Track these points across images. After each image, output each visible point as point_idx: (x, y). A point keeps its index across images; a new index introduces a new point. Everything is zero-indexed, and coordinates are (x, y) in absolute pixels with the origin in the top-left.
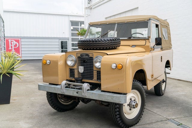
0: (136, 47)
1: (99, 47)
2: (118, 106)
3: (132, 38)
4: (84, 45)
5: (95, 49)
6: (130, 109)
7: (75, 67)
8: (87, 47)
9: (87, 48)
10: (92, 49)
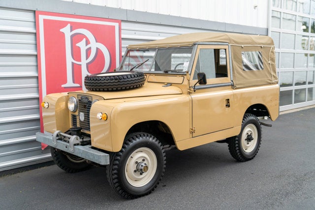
0: (171, 85)
1: (107, 87)
2: (117, 162)
3: (170, 72)
4: (92, 85)
5: (105, 89)
6: (135, 171)
7: (77, 114)
8: (96, 87)
9: (99, 89)
10: (102, 90)
